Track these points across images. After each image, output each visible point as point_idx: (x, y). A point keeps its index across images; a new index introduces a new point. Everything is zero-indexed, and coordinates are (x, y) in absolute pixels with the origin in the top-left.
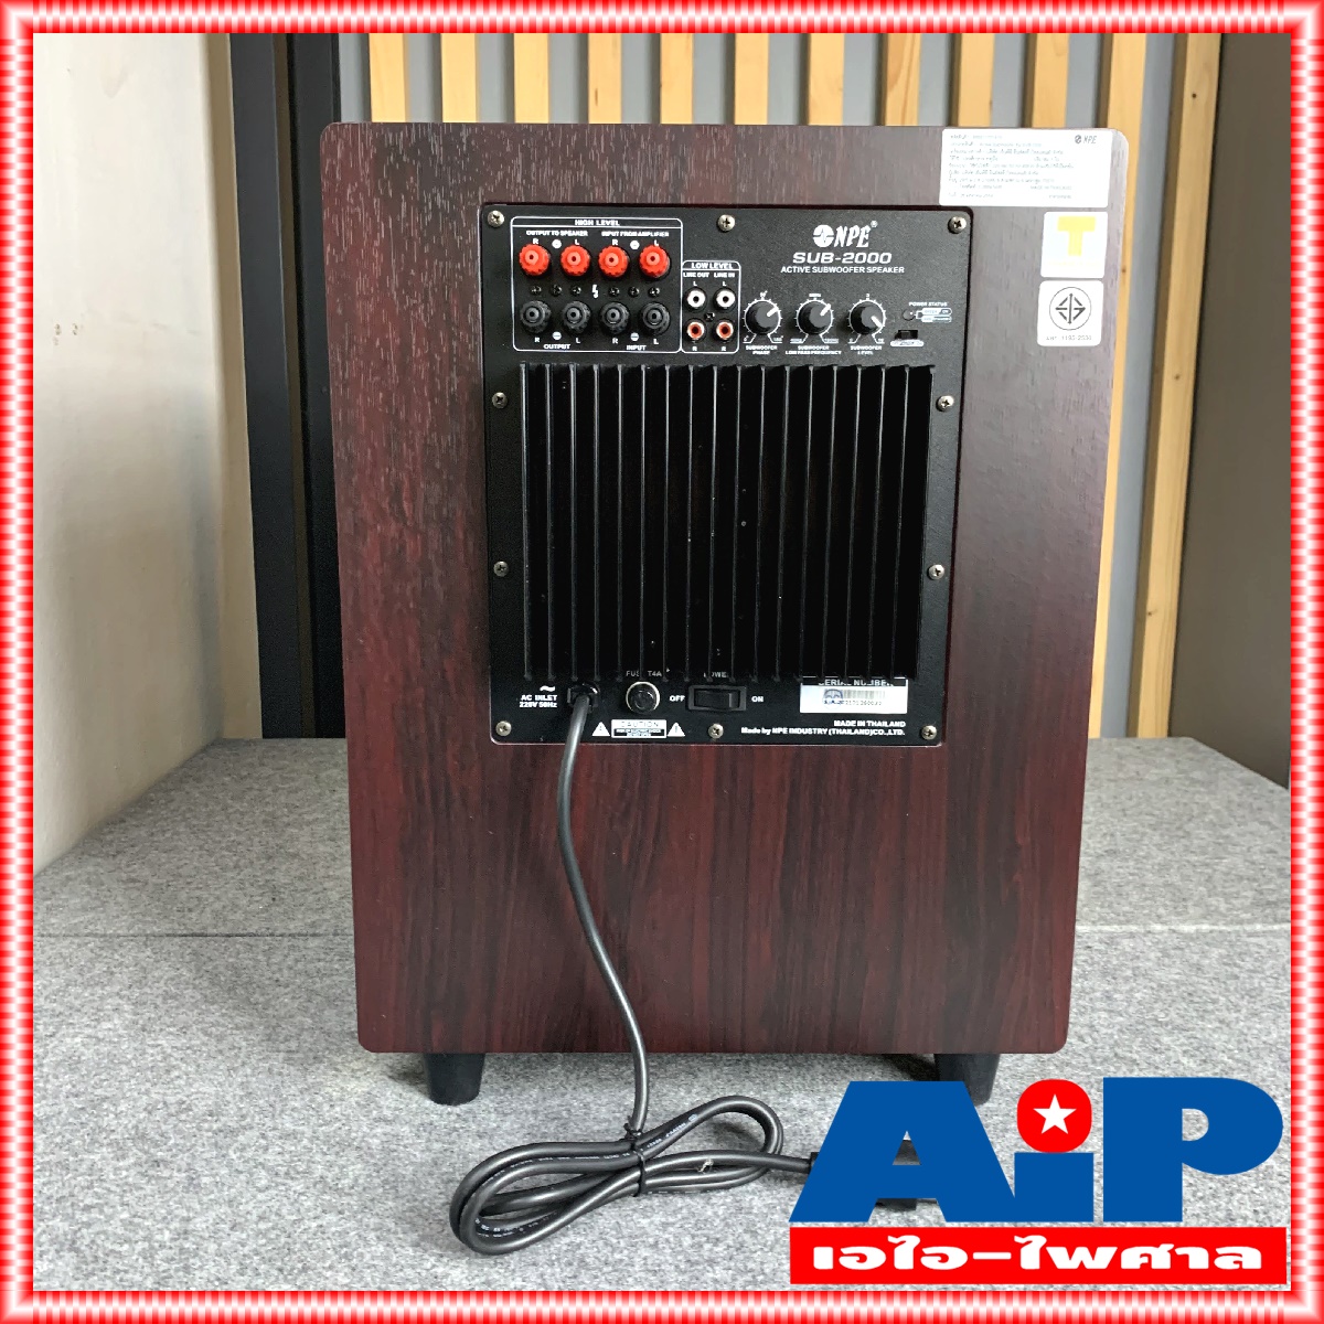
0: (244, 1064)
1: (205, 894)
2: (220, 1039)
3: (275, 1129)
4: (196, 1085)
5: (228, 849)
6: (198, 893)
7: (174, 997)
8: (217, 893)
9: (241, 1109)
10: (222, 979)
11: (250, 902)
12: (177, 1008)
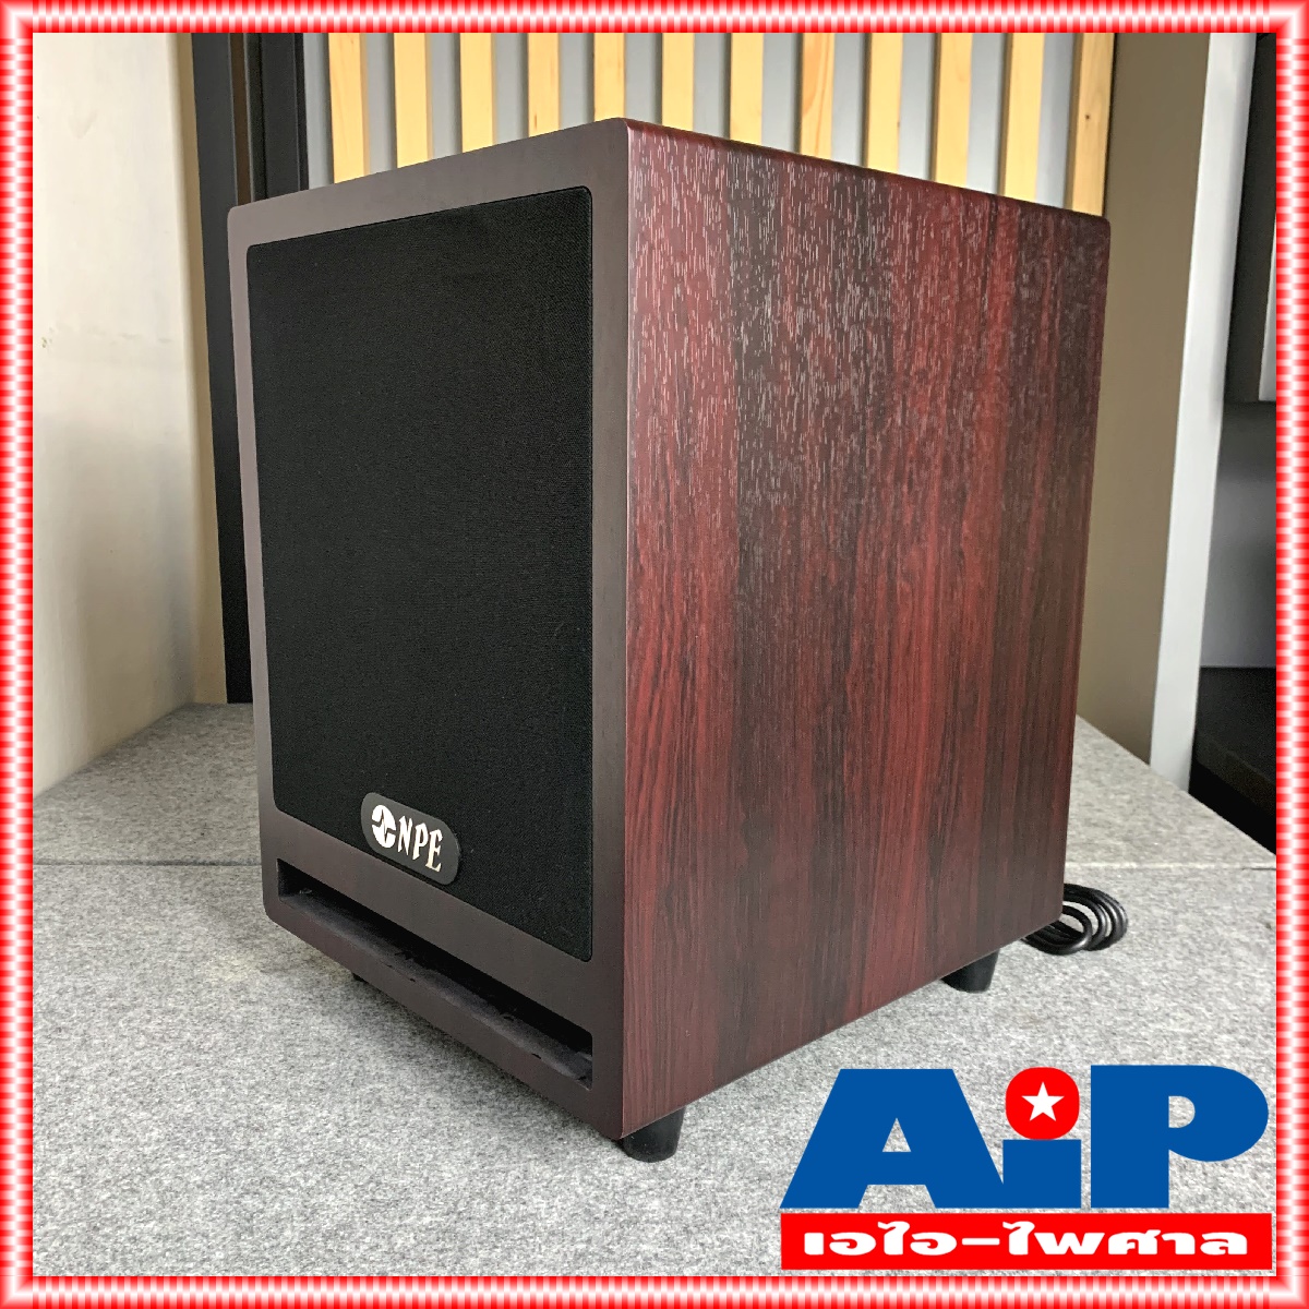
0: (144, 961)
1: (145, 829)
2: (128, 942)
3: (160, 1007)
4: (103, 975)
5: (173, 794)
6: (139, 829)
7: (98, 911)
8: (157, 828)
9: (134, 993)
10: (141, 897)
11: (182, 836)
12: (98, 919)
